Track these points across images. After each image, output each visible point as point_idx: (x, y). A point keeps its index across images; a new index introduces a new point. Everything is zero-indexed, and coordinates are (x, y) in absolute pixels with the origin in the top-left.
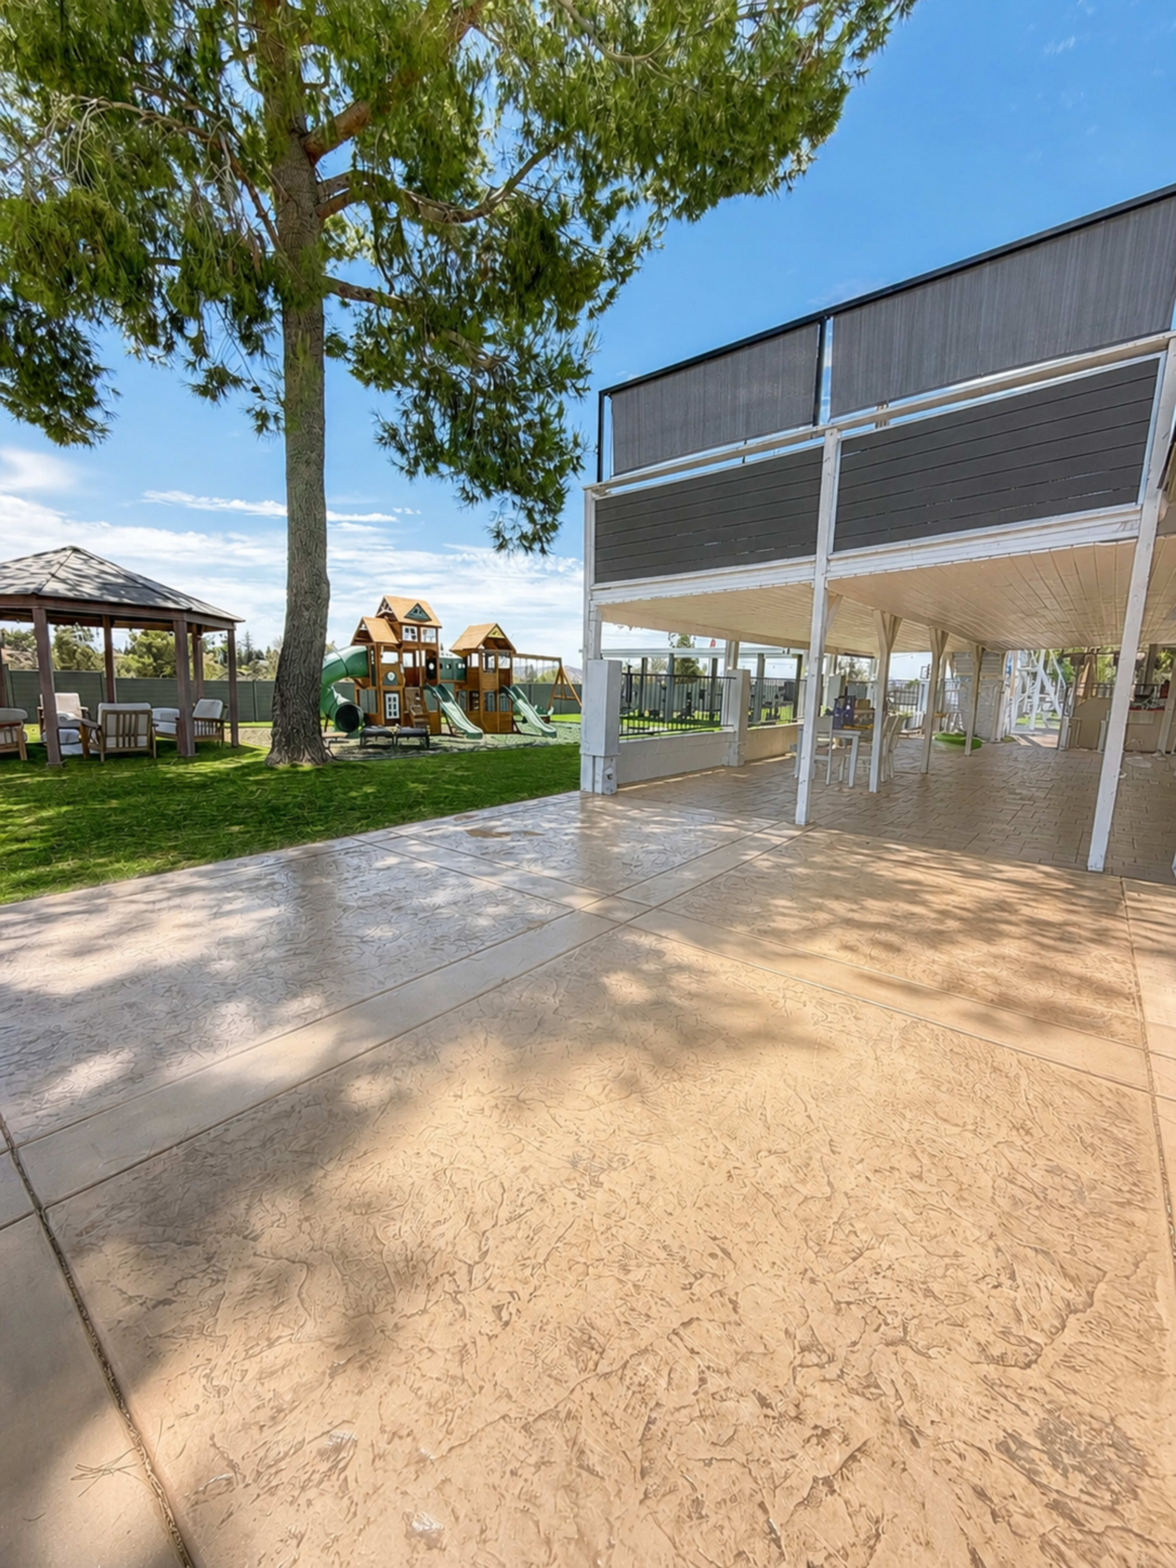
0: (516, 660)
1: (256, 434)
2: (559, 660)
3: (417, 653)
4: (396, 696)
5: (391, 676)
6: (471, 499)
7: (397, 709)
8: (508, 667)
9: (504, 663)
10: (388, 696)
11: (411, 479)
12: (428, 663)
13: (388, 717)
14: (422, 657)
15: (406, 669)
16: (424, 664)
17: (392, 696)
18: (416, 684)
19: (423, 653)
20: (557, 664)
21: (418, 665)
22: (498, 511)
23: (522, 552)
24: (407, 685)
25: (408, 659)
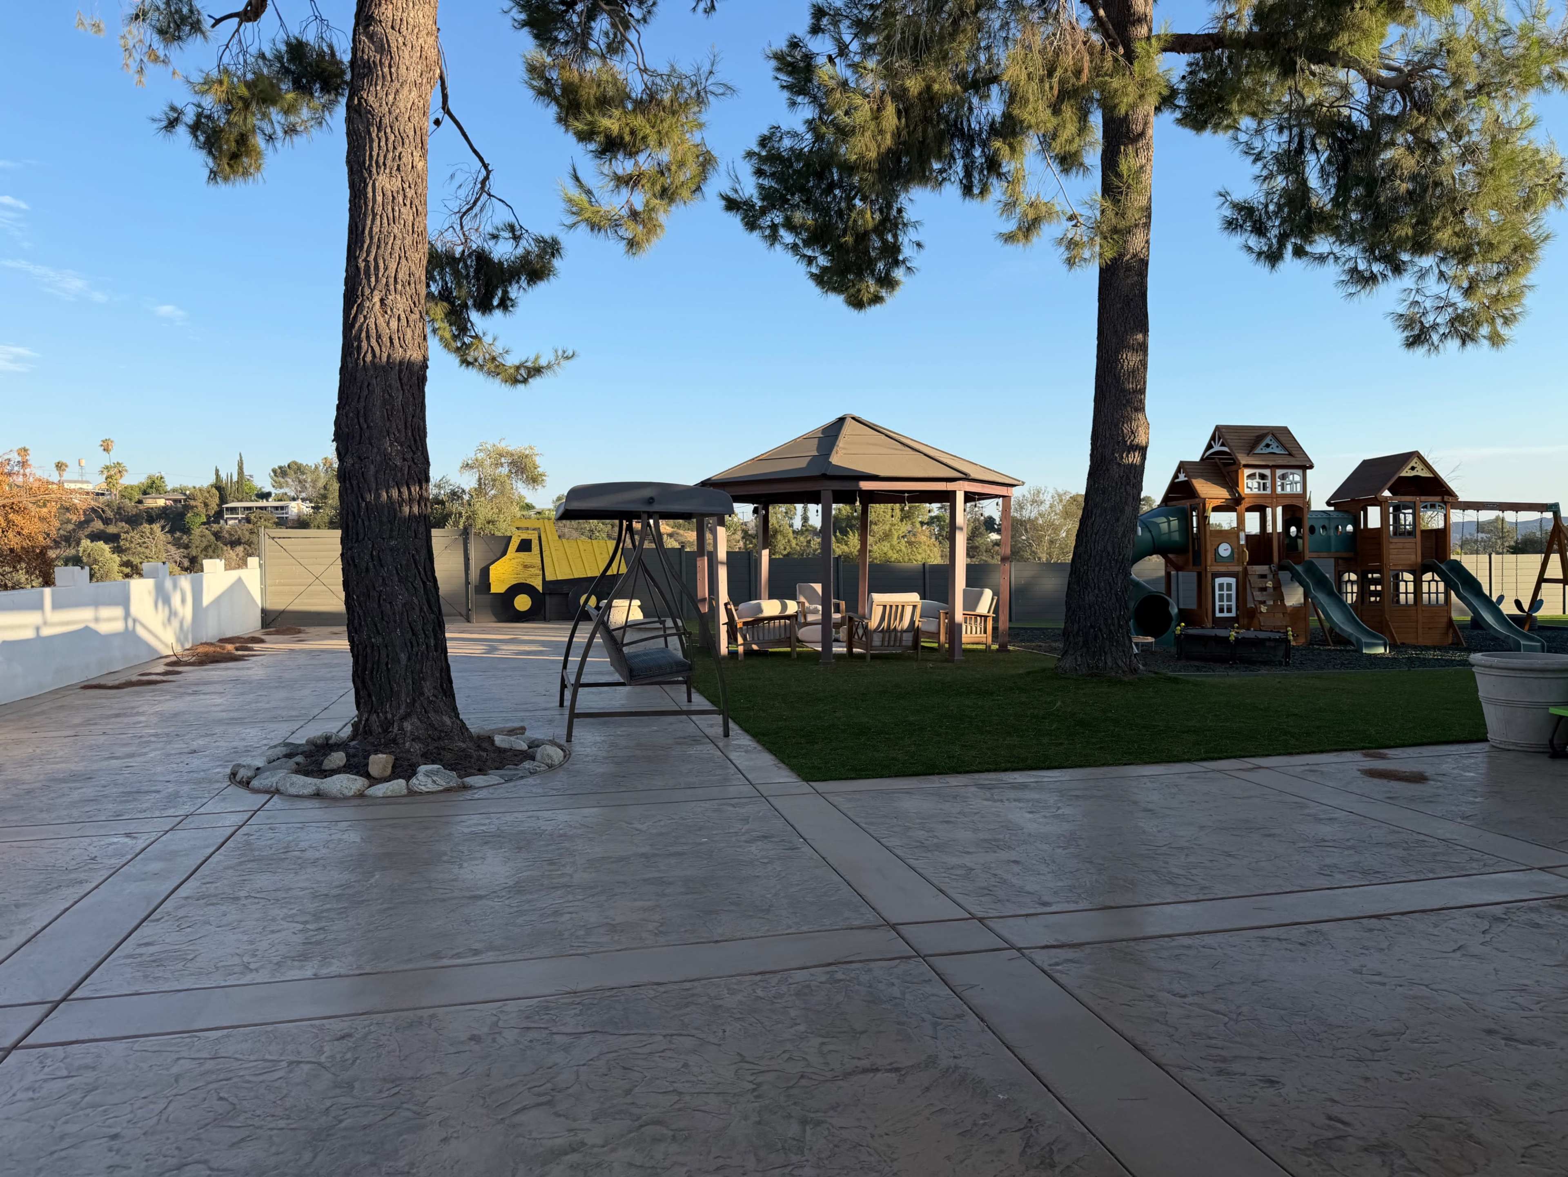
0: (1456, 516)
1: (1065, 268)
2: (1554, 508)
3: (1269, 511)
4: (1233, 581)
5: (1224, 550)
6: (1366, 280)
7: (1233, 603)
8: (1441, 525)
9: (1434, 520)
10: (1218, 581)
11: (1273, 266)
12: (1286, 527)
13: (1218, 615)
14: (1276, 519)
15: (1249, 537)
16: (1279, 529)
17: (1225, 580)
18: (1268, 561)
19: (1279, 510)
20: (1549, 515)
21: (1269, 529)
22: (1413, 286)
23: (1453, 344)
24: (1251, 563)
25: (1252, 523)
